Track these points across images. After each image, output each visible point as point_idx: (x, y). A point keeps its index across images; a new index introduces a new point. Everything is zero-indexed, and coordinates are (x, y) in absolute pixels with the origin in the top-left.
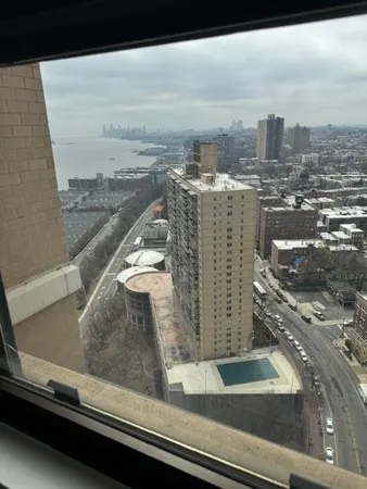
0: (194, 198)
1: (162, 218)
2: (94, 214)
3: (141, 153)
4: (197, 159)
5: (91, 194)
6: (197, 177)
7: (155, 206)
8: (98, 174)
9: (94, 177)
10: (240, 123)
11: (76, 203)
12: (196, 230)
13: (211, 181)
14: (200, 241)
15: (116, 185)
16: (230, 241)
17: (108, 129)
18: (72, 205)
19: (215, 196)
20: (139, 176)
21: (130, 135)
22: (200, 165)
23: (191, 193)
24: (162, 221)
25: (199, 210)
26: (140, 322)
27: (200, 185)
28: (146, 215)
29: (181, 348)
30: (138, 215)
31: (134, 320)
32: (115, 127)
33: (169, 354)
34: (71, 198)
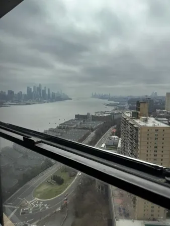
0: (137, 129)
1: (116, 135)
2: (84, 130)
3: (107, 105)
4: (138, 109)
5: (84, 122)
6: (138, 118)
7: (112, 129)
8: (88, 113)
9: (86, 114)
10: (156, 93)
11: (77, 125)
12: (137, 145)
13: (146, 120)
14: (139, 152)
15: (95, 118)
16: (156, 153)
17: (94, 94)
18: (75, 126)
19: (149, 129)
20: (106, 115)
21: (103, 97)
22: (139, 112)
23: (135, 126)
24: (116, 137)
25: (139, 135)
26: (102, 189)
27: (139, 123)
28: (108, 133)
29: (124, 209)
30: (104, 133)
31: (99, 187)
32: (97, 94)
33: (118, 212)
34: (75, 123)
